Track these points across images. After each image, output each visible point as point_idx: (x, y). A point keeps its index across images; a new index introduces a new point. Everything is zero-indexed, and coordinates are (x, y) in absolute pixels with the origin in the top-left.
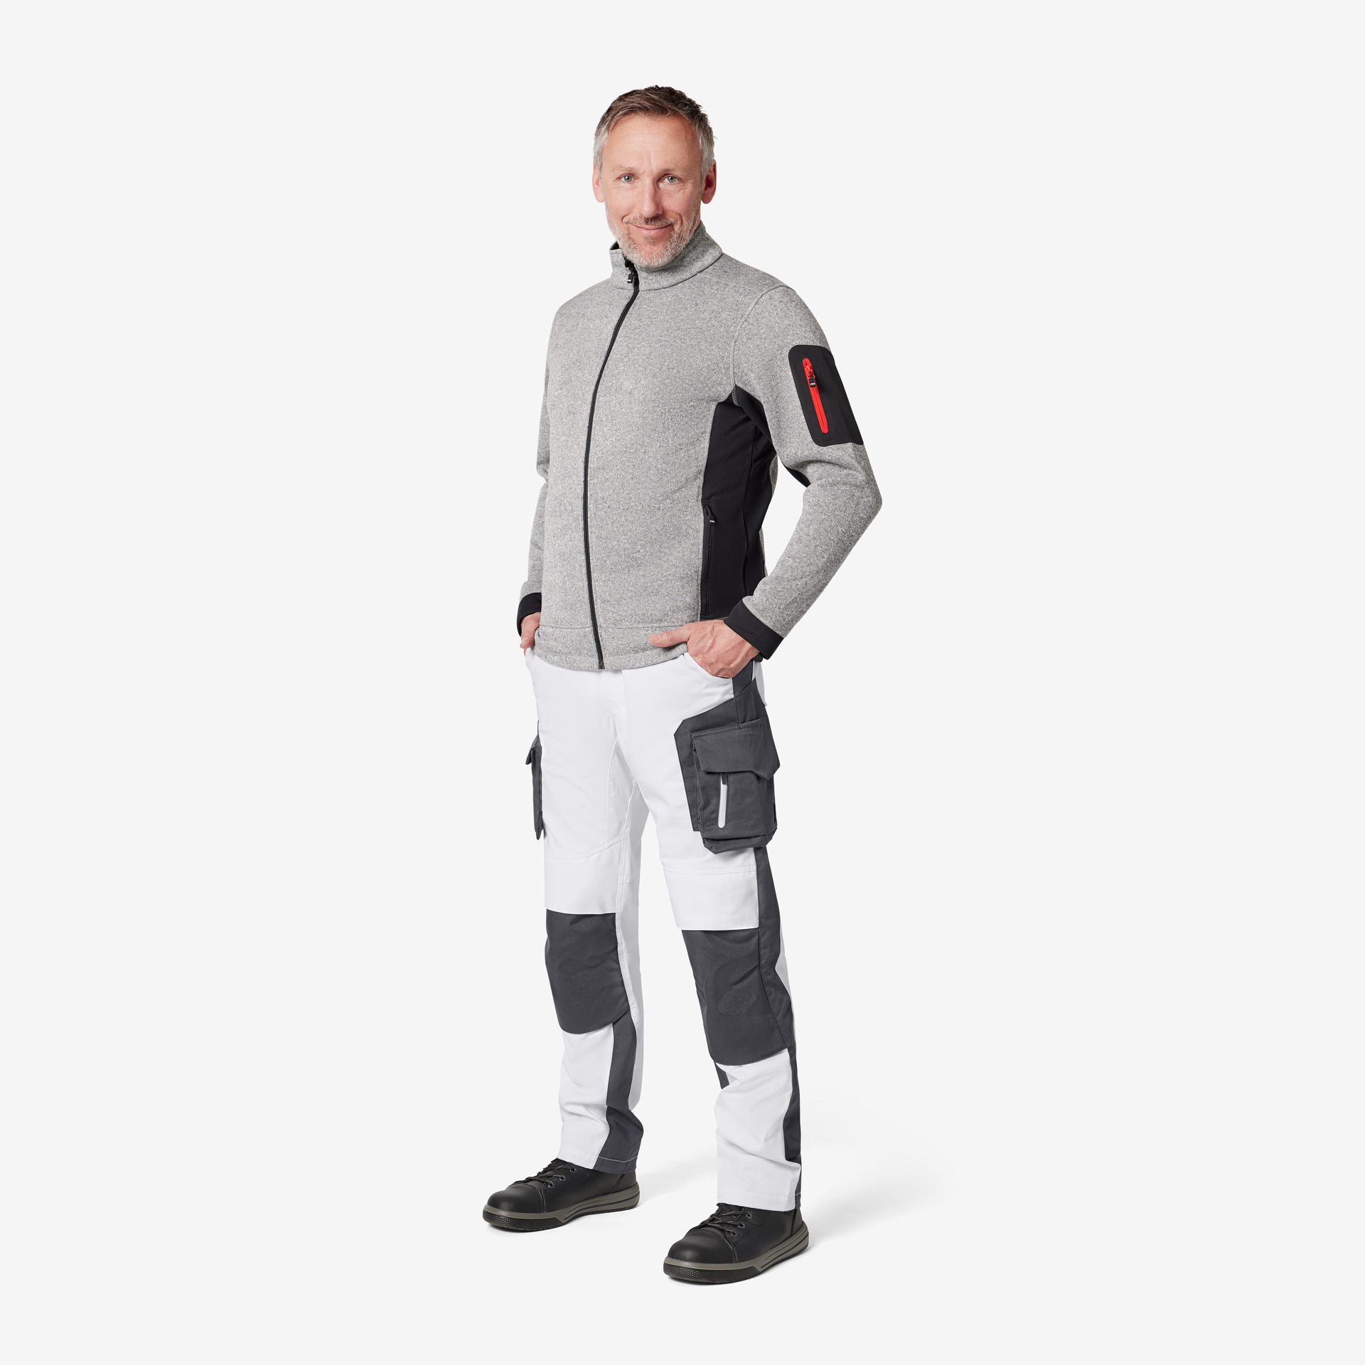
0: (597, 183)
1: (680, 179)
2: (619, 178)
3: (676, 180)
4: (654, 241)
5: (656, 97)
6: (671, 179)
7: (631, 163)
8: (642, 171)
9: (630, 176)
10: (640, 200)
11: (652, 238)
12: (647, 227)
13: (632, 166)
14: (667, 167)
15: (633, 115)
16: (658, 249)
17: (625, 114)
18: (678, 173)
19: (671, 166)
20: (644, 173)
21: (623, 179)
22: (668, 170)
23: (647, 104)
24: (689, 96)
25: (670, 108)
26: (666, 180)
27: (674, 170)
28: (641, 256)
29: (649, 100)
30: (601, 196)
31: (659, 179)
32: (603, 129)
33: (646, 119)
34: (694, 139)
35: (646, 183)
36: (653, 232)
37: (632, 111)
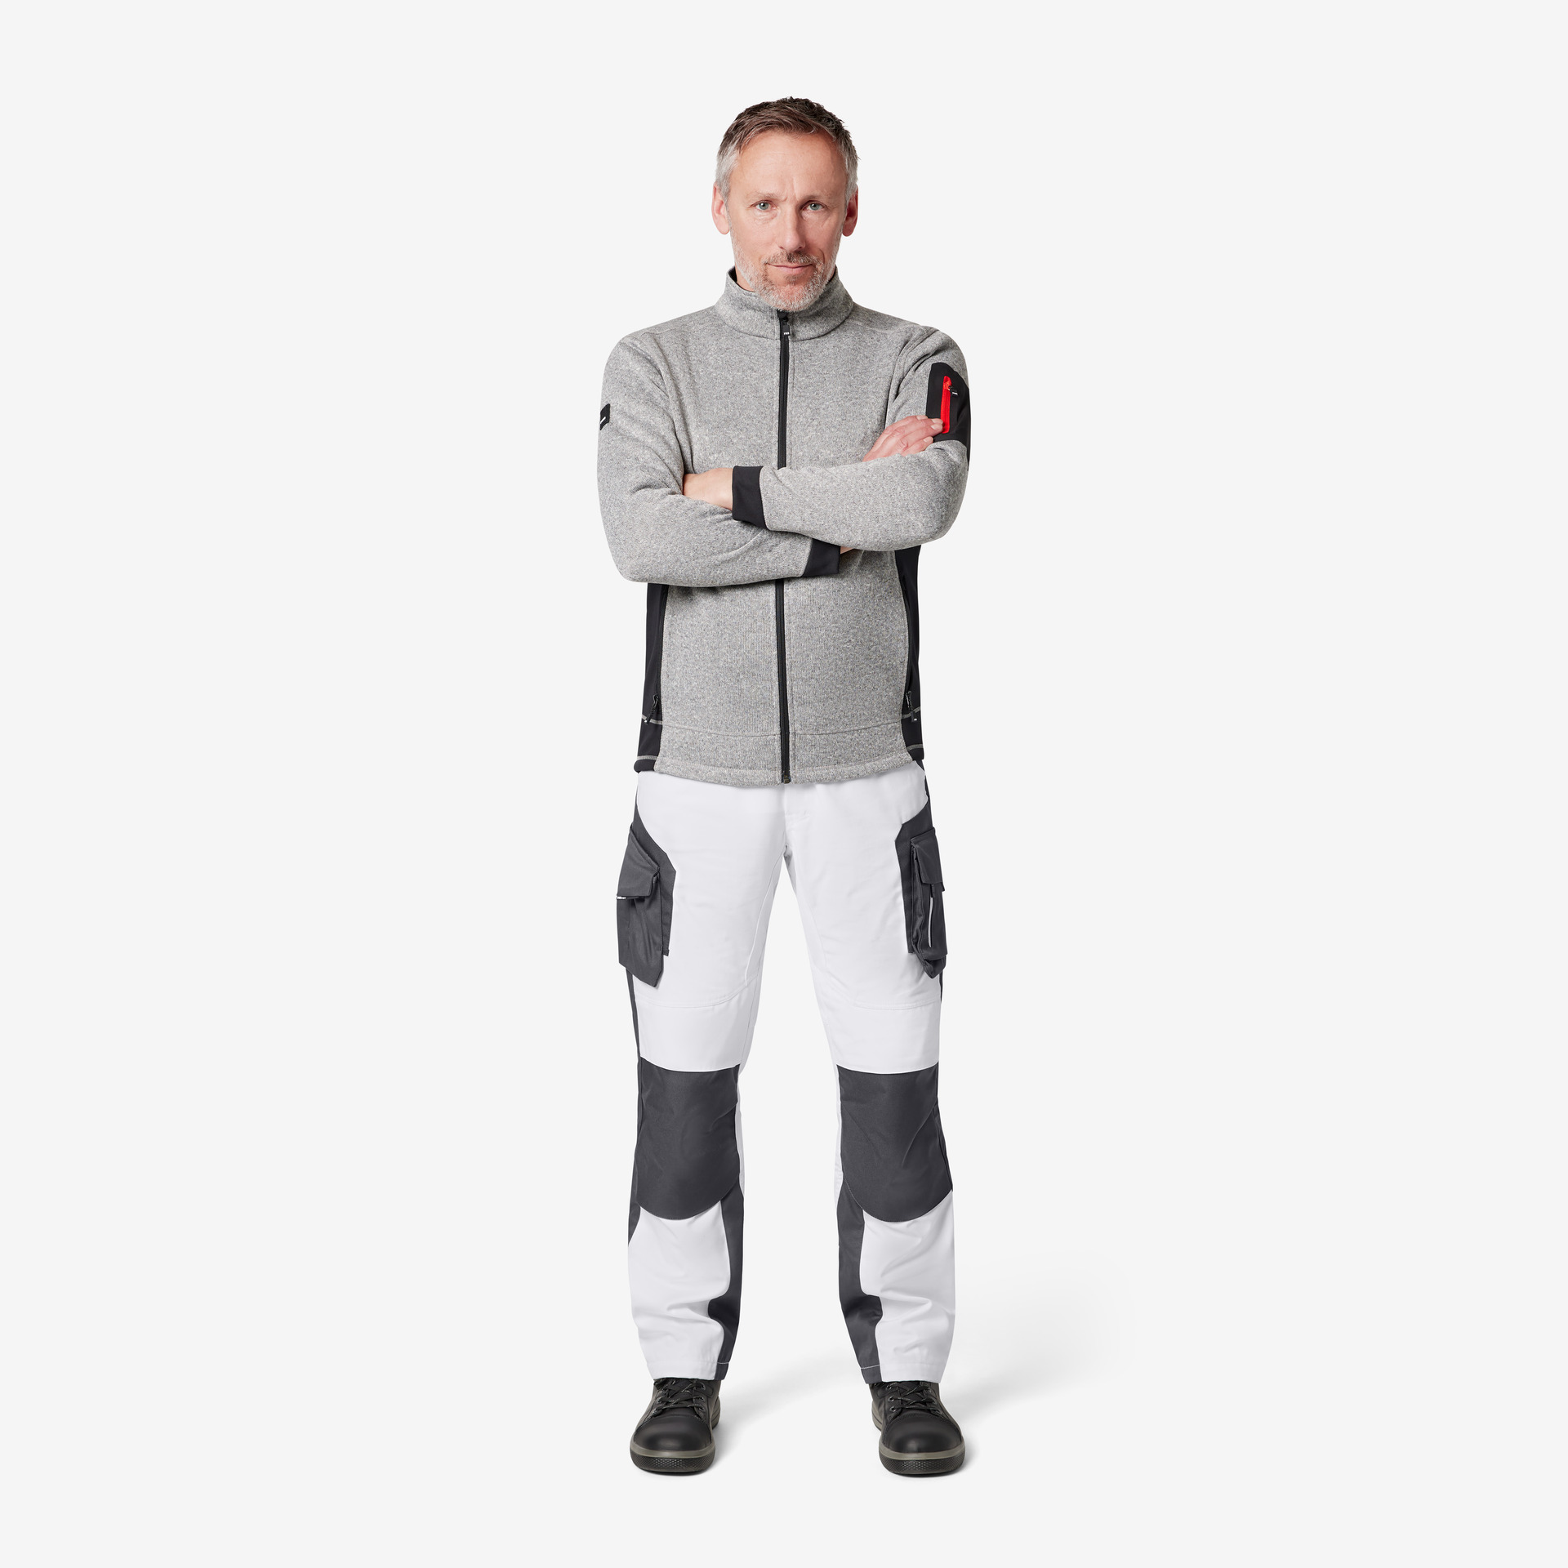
0: (719, 211)
1: (824, 207)
2: (754, 205)
3: (821, 207)
4: (795, 281)
5: (797, 111)
6: (815, 206)
7: (769, 189)
8: (783, 198)
9: (767, 203)
10: (779, 231)
11: (794, 277)
12: (789, 264)
13: (772, 192)
14: (810, 194)
15: (769, 132)
16: (799, 290)
17: (761, 131)
18: (823, 200)
19: (817, 193)
20: (785, 200)
21: (758, 207)
22: (813, 197)
23: (786, 119)
24: (828, 108)
25: (813, 124)
26: (809, 208)
27: (819, 197)
28: (780, 297)
29: (790, 114)
30: (726, 227)
31: (802, 207)
32: (731, 148)
33: (787, 137)
34: (841, 160)
35: (787, 211)
36: (795, 271)
37: (769, 126)
